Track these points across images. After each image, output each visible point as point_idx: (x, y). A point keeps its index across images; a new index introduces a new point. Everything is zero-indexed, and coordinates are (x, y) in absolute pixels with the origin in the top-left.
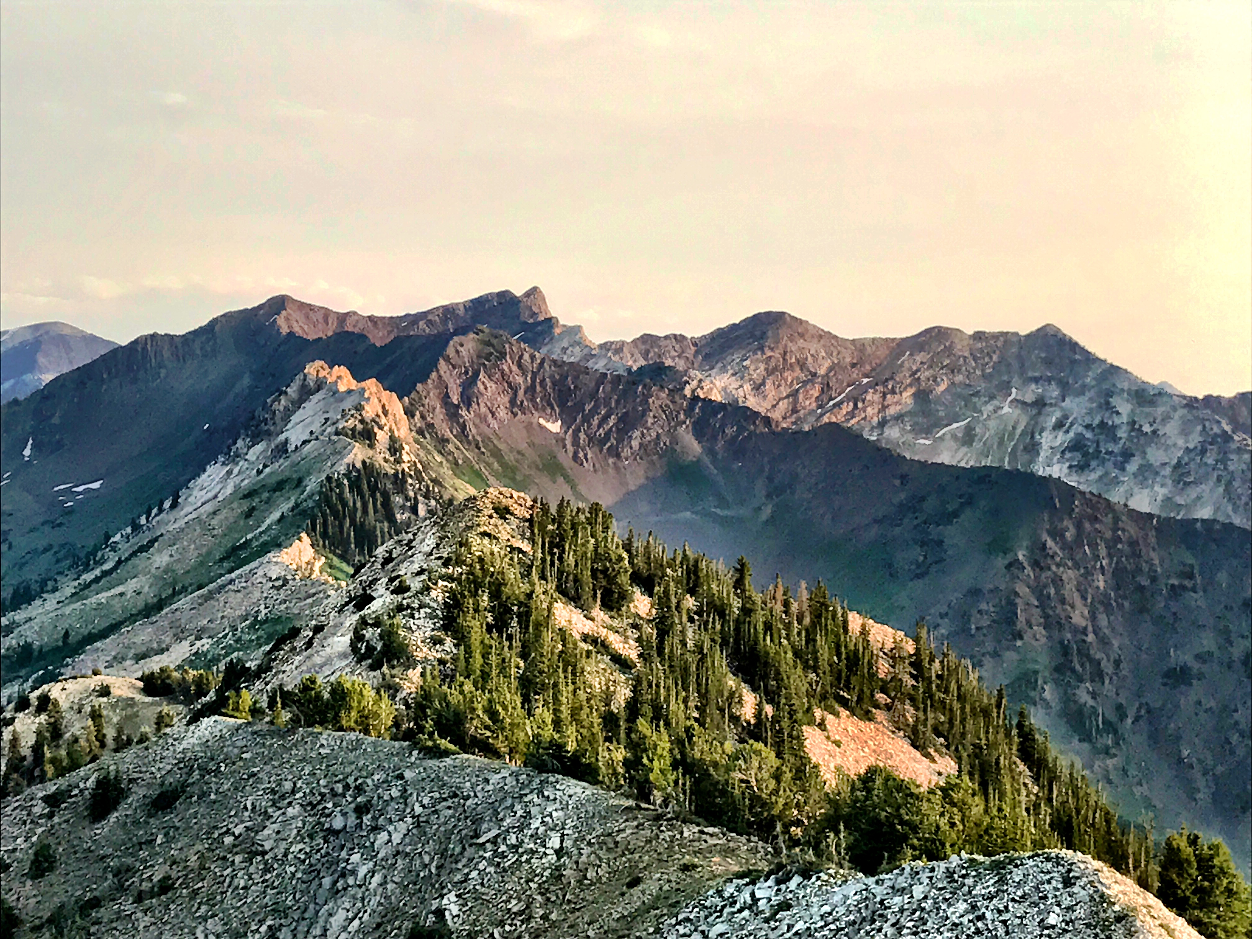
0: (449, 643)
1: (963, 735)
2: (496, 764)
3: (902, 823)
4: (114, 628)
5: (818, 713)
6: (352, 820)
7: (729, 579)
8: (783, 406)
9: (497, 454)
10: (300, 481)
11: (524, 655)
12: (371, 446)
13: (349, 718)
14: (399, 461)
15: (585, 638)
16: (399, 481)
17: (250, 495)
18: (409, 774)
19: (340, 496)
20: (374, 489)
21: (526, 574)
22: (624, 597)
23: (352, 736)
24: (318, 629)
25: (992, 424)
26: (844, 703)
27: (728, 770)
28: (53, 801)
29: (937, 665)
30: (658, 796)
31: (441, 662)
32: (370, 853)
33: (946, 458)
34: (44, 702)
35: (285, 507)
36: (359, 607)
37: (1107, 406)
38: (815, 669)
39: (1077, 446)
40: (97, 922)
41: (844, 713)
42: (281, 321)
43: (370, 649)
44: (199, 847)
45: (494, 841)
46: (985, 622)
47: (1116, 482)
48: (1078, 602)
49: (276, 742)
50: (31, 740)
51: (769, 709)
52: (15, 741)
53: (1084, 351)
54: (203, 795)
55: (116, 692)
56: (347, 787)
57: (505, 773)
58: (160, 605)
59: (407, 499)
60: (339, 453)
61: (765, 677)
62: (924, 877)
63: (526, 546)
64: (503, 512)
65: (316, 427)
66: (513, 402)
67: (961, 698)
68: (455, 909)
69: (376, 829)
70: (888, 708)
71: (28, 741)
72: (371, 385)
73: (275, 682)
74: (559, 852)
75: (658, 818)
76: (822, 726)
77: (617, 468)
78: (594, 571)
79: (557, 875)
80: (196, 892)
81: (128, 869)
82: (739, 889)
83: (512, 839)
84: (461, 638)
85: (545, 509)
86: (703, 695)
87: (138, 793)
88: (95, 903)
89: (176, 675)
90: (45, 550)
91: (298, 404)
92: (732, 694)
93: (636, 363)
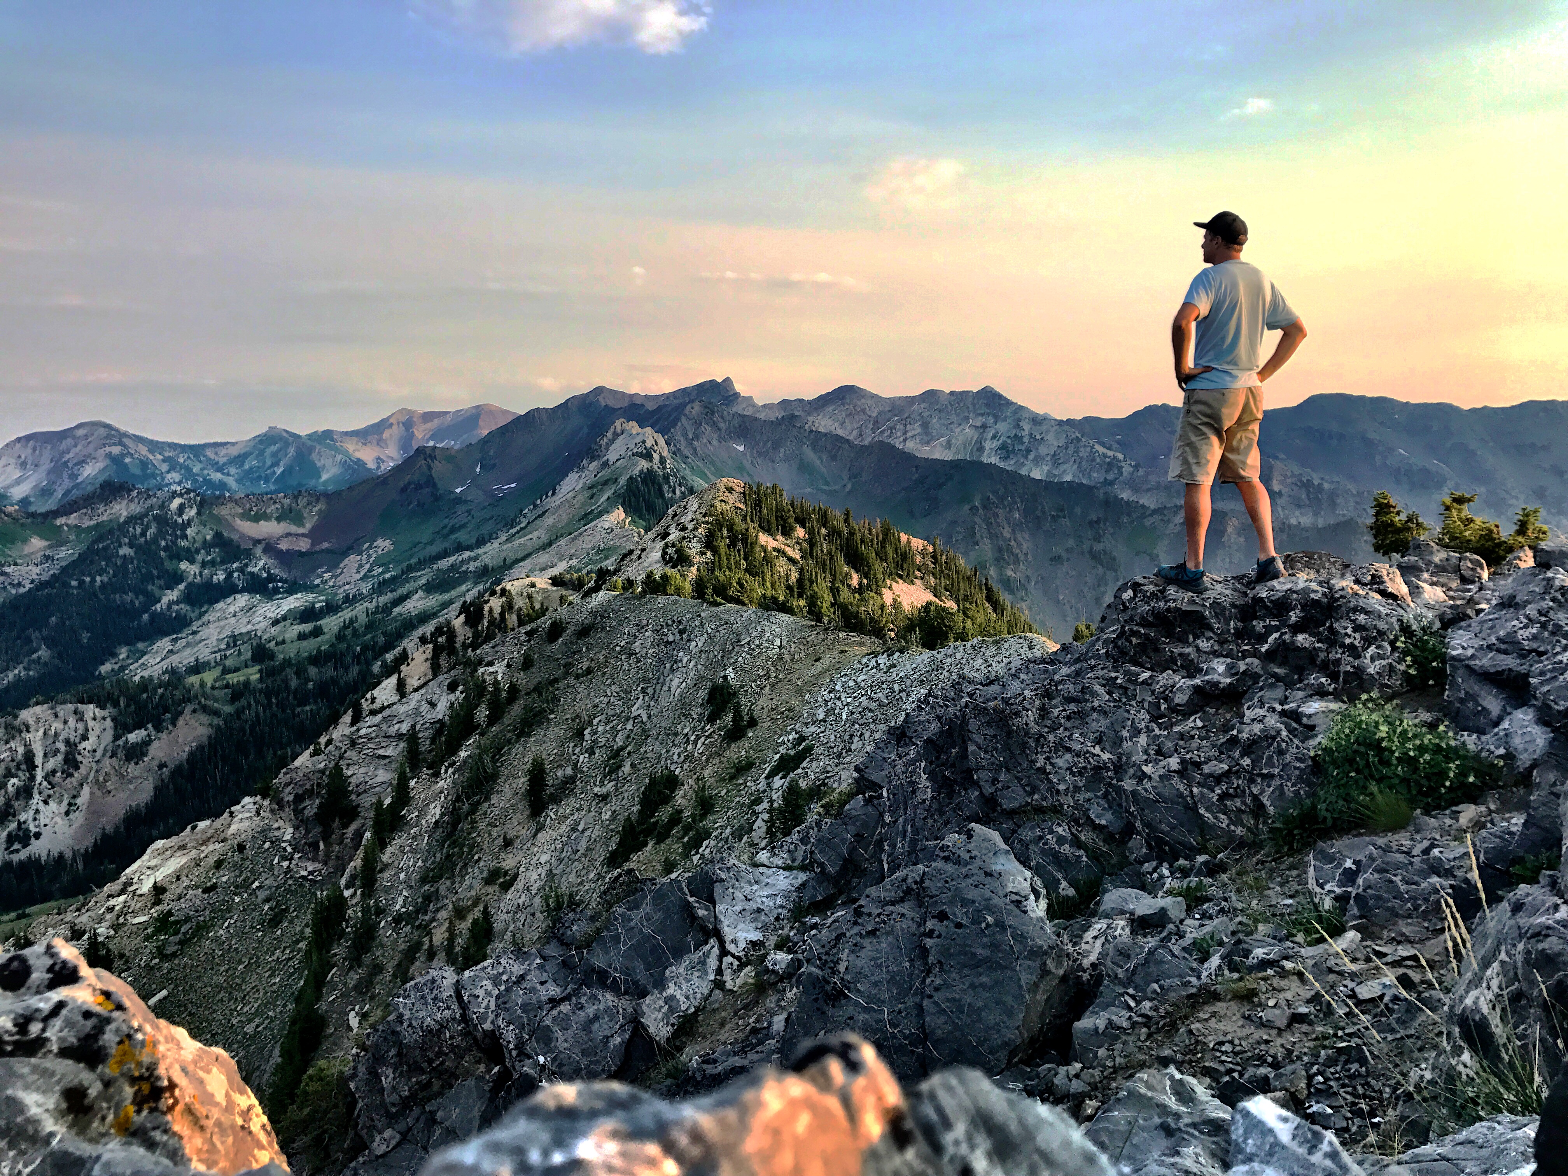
0: (709, 554)
1: (959, 590)
2: (745, 608)
3: (946, 626)
4: (528, 555)
5: (888, 582)
6: (678, 637)
7: (842, 519)
8: (855, 432)
9: (713, 463)
10: (616, 479)
11: (746, 559)
12: (651, 461)
13: (671, 590)
14: (665, 468)
15: (775, 549)
16: (666, 478)
17: (591, 488)
18: (703, 615)
19: (638, 488)
20: (653, 483)
21: (744, 518)
22: (792, 529)
23: (674, 598)
24: (643, 550)
25: (960, 438)
26: (901, 577)
27: (858, 606)
28: (530, 634)
29: (944, 557)
30: (825, 620)
31: (707, 563)
32: (688, 651)
33: (937, 456)
34: (504, 592)
35: (608, 493)
36: (663, 538)
37: (1018, 426)
38: (886, 560)
39: (1003, 447)
40: (558, 689)
41: (901, 581)
42: (601, 399)
43: (671, 558)
44: (603, 652)
45: (748, 643)
46: (960, 537)
47: (1023, 465)
48: (1006, 526)
49: (637, 602)
50: (499, 609)
51: (865, 581)
52: (491, 611)
53: (1005, 399)
54: (603, 628)
55: (538, 586)
56: (674, 621)
57: (750, 612)
58: (550, 544)
59: (670, 487)
60: (636, 465)
61: (862, 564)
62: (961, 649)
63: (742, 506)
64: (730, 490)
65: (622, 452)
66: (720, 437)
67: (957, 572)
68: (732, 675)
69: (689, 640)
70: (922, 578)
71: (497, 610)
72: (649, 430)
73: (624, 577)
74: (780, 647)
75: (826, 629)
76: (890, 588)
77: (774, 469)
78: (777, 517)
79: (780, 658)
80: (605, 673)
81: (570, 664)
82: (869, 660)
83: (757, 642)
84: (715, 551)
85: (751, 488)
86: (834, 576)
87: (571, 629)
88: (556, 680)
89: (568, 576)
90: (491, 518)
91: (612, 441)
92: (847, 575)
93: (780, 414)
